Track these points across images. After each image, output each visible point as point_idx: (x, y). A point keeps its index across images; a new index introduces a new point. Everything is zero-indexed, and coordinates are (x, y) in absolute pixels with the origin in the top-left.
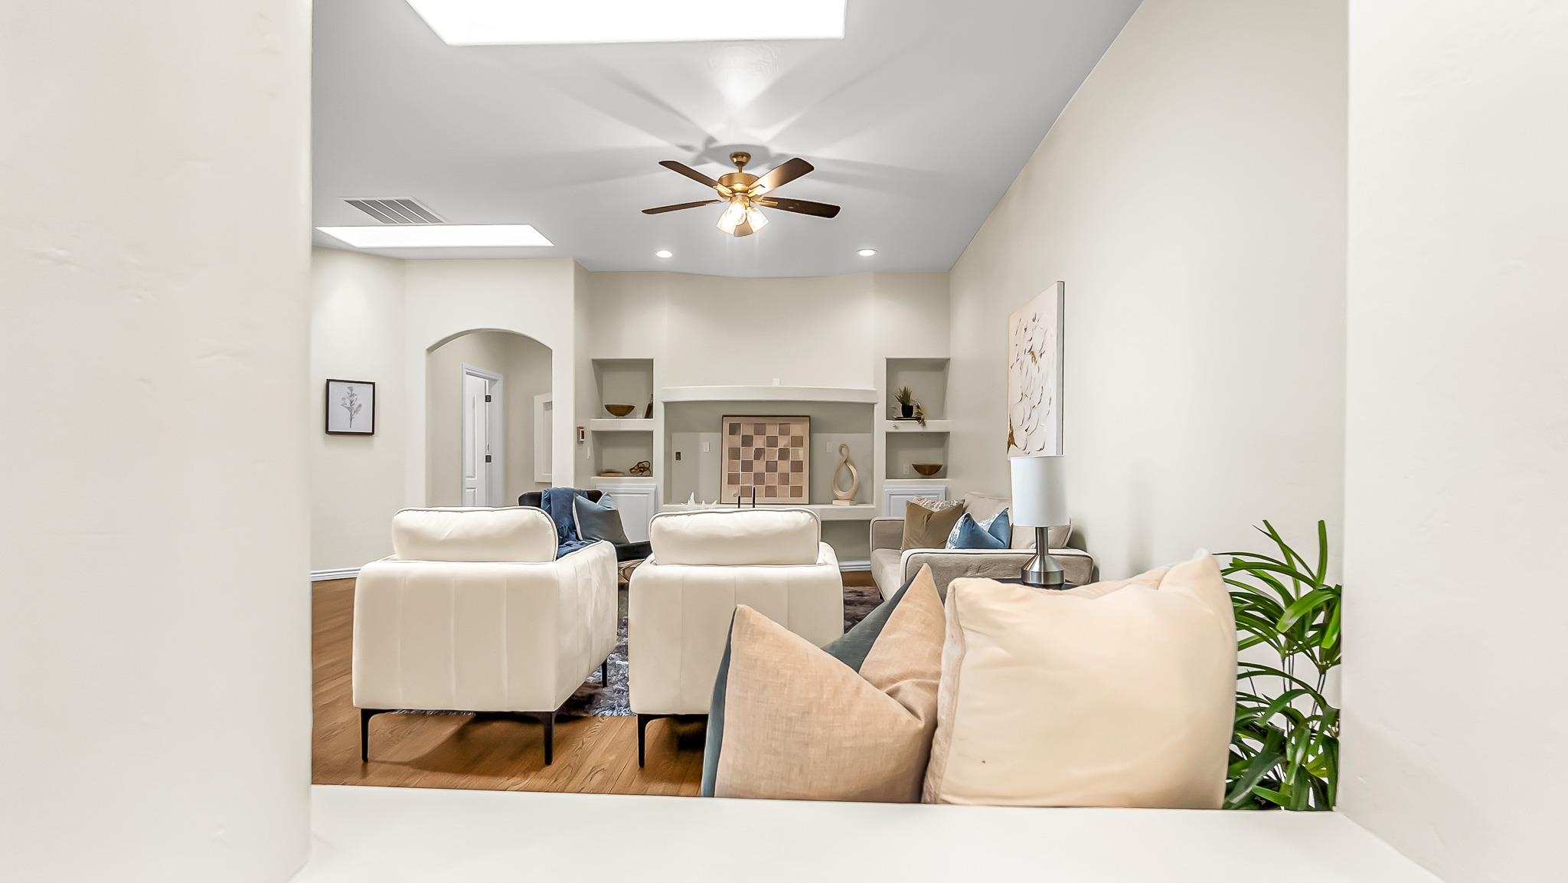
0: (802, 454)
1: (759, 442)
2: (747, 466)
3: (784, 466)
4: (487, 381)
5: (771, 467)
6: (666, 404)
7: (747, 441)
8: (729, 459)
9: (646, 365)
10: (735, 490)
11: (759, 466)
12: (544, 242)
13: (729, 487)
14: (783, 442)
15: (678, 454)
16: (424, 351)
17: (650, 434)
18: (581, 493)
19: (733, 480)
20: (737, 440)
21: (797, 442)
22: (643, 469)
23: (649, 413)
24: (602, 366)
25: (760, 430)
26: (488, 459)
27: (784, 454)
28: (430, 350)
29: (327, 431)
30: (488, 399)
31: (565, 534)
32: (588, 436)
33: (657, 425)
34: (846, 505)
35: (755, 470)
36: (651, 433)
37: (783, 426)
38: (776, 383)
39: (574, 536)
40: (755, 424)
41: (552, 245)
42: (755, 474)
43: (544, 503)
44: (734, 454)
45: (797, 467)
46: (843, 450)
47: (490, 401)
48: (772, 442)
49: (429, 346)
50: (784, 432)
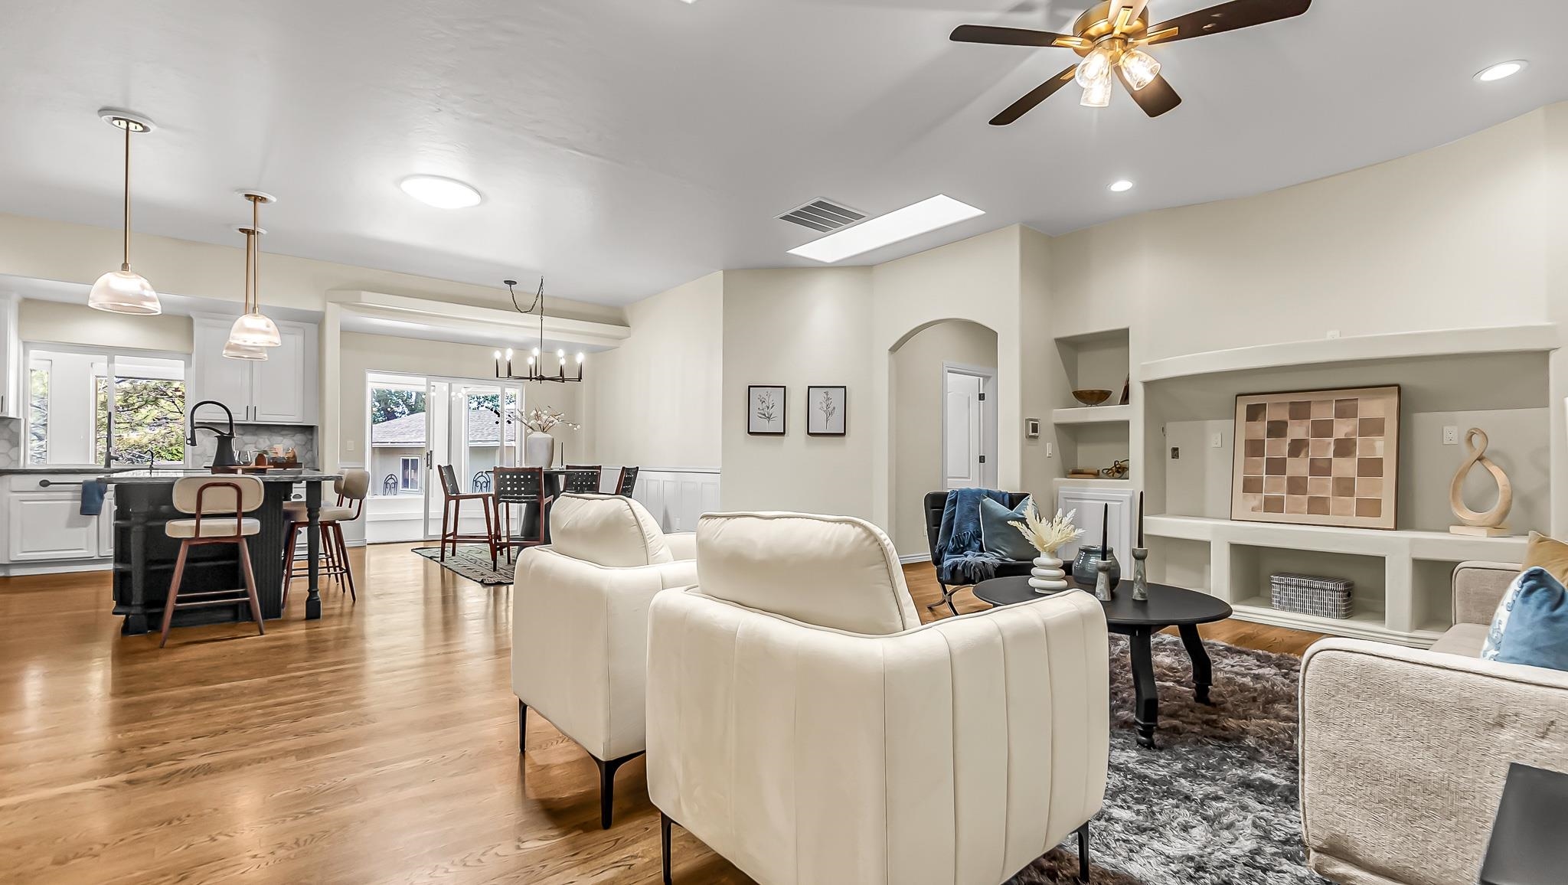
0: (1383, 447)
1: (1297, 430)
2: (1276, 467)
3: (1346, 467)
4: (981, 379)
5: (1320, 468)
6: (1148, 385)
7: (1277, 429)
8: (1246, 456)
9: (1120, 338)
10: (1256, 500)
11: (1298, 467)
12: (972, 212)
13: (1244, 497)
14: (1343, 429)
15: (1175, 451)
16: (887, 351)
17: (1125, 425)
18: (990, 494)
19: (1251, 486)
20: (1260, 429)
21: (1372, 427)
22: (1120, 471)
23: (1125, 399)
24: (1072, 347)
25: (1300, 411)
26: (982, 459)
27: (1344, 448)
28: (894, 349)
29: (808, 433)
30: (982, 397)
31: (966, 543)
32: (1047, 431)
33: (1134, 413)
34: (1481, 535)
35: (1290, 472)
36: (1127, 423)
37: (1341, 404)
38: (1332, 334)
39: (977, 545)
40: (1291, 403)
41: (984, 212)
42: (1289, 478)
43: (949, 504)
44: (1254, 448)
45: (1371, 467)
46: (1476, 439)
47: (984, 399)
48: (1323, 429)
49: (891, 346)
50: (1345, 411)
